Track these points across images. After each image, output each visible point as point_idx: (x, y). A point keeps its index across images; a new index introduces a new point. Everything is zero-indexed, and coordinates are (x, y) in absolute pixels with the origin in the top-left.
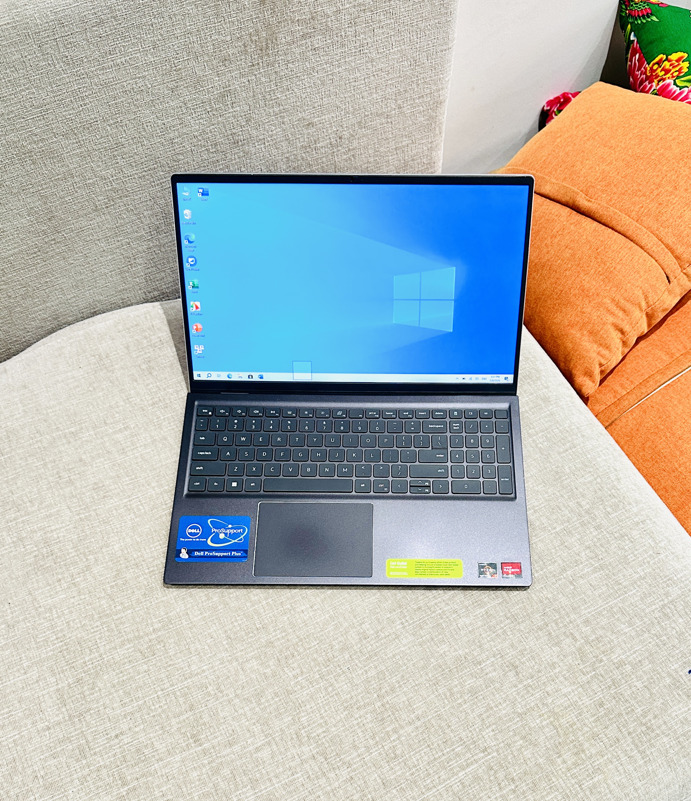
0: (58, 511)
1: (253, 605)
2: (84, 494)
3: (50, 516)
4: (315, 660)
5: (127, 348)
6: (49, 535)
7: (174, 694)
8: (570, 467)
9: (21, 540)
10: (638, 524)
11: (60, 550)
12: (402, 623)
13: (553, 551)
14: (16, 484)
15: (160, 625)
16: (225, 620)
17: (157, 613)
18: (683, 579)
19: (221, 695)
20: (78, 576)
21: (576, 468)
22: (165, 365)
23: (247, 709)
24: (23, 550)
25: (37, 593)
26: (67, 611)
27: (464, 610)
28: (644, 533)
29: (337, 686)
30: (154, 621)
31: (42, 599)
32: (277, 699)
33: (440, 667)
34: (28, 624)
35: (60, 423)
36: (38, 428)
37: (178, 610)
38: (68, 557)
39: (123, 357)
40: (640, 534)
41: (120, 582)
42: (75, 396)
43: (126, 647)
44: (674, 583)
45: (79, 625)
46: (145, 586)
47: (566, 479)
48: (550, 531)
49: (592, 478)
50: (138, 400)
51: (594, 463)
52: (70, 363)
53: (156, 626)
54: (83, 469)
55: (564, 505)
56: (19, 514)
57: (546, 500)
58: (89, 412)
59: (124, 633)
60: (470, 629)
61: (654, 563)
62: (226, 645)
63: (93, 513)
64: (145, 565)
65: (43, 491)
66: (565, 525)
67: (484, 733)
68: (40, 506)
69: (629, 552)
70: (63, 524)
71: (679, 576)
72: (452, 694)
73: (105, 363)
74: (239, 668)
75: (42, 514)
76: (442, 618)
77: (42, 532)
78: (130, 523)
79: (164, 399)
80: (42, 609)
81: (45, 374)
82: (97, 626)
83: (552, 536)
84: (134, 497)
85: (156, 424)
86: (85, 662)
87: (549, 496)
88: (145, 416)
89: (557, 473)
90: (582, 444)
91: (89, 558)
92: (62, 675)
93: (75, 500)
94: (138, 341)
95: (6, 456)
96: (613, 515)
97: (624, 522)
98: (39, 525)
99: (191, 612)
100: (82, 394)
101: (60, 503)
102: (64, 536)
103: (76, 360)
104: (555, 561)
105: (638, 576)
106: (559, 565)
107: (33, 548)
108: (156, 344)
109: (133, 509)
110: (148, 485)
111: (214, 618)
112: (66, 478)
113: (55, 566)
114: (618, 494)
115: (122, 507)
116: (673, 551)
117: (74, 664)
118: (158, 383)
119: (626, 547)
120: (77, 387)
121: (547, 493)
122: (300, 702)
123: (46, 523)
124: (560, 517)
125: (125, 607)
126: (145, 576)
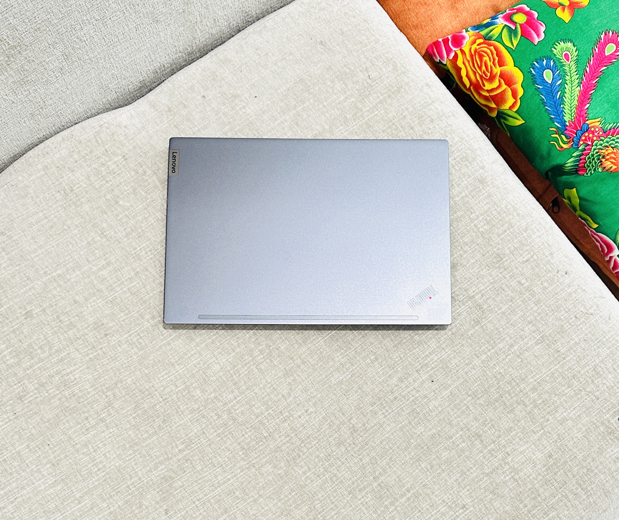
0: (68, 354)
1: (257, 417)
2: (87, 334)
3: (62, 360)
4: (317, 457)
5: (88, 178)
6: (66, 378)
7: (209, 501)
8: (509, 248)
9: (42, 385)
10: (570, 295)
11: (81, 391)
12: (383, 414)
13: (501, 329)
14: (23, 333)
15: (183, 446)
16: (237, 434)
17: (179, 435)
18: (610, 340)
19: (248, 497)
20: (102, 412)
21: (515, 248)
22: (128, 191)
23: (271, 505)
24: (46, 394)
25: (70, 432)
26: (101, 444)
27: (433, 394)
28: (577, 302)
29: (340, 475)
30: (178, 443)
31: (76, 437)
32: (293, 494)
33: (420, 445)
34: (71, 461)
35: (47, 267)
36: (28, 274)
37: (196, 431)
38: (89, 396)
39: (87, 189)
40: (573, 303)
41: (140, 412)
42: (52, 237)
43: (160, 469)
44: (604, 344)
45: (115, 456)
46: (163, 413)
47: (507, 260)
48: (496, 312)
49: (529, 256)
50: (112, 233)
51: (529, 241)
52: (38, 202)
53: (180, 448)
54: (79, 310)
55: (507, 285)
56: (33, 362)
57: (491, 283)
58: (70, 251)
59: (155, 457)
60: (440, 410)
61: (586, 329)
62: (243, 456)
63: (100, 352)
64: (158, 394)
65: (50, 337)
66: (509, 304)
67: (461, 494)
68: (51, 352)
69: (565, 321)
70: (76, 366)
71: (607, 338)
72: (432, 467)
73: (72, 198)
74: (257, 472)
75: (55, 360)
76: (415, 404)
77: (60, 376)
78: (135, 357)
79: (136, 228)
80: (79, 446)
81: (18, 218)
82: (130, 455)
83: (498, 316)
84: (132, 332)
85: (134, 255)
86: (128, 486)
87: (493, 279)
88: (123, 249)
89: (498, 255)
90: (518, 224)
91: (108, 394)
92: (112, 501)
93: (80, 342)
94: (96, 169)
95: (5, 307)
96: (550, 289)
97: (559, 294)
98: (55, 370)
99: (207, 430)
100: (59, 234)
101: (68, 347)
102: (80, 377)
103: (43, 198)
104: (504, 339)
105: (573, 342)
106: (507, 341)
107: (54, 391)
108: (115, 170)
109: (134, 343)
110: (142, 318)
111: (227, 433)
112: (66, 321)
113: (79, 406)
114: (552, 269)
115: (124, 343)
116: (601, 314)
117: (119, 489)
118: (127, 213)
119: (562, 317)
120: (52, 227)
121: (491, 276)
122: (312, 493)
123: (60, 367)
124: (504, 297)
125: (150, 435)
126: (161, 405)
